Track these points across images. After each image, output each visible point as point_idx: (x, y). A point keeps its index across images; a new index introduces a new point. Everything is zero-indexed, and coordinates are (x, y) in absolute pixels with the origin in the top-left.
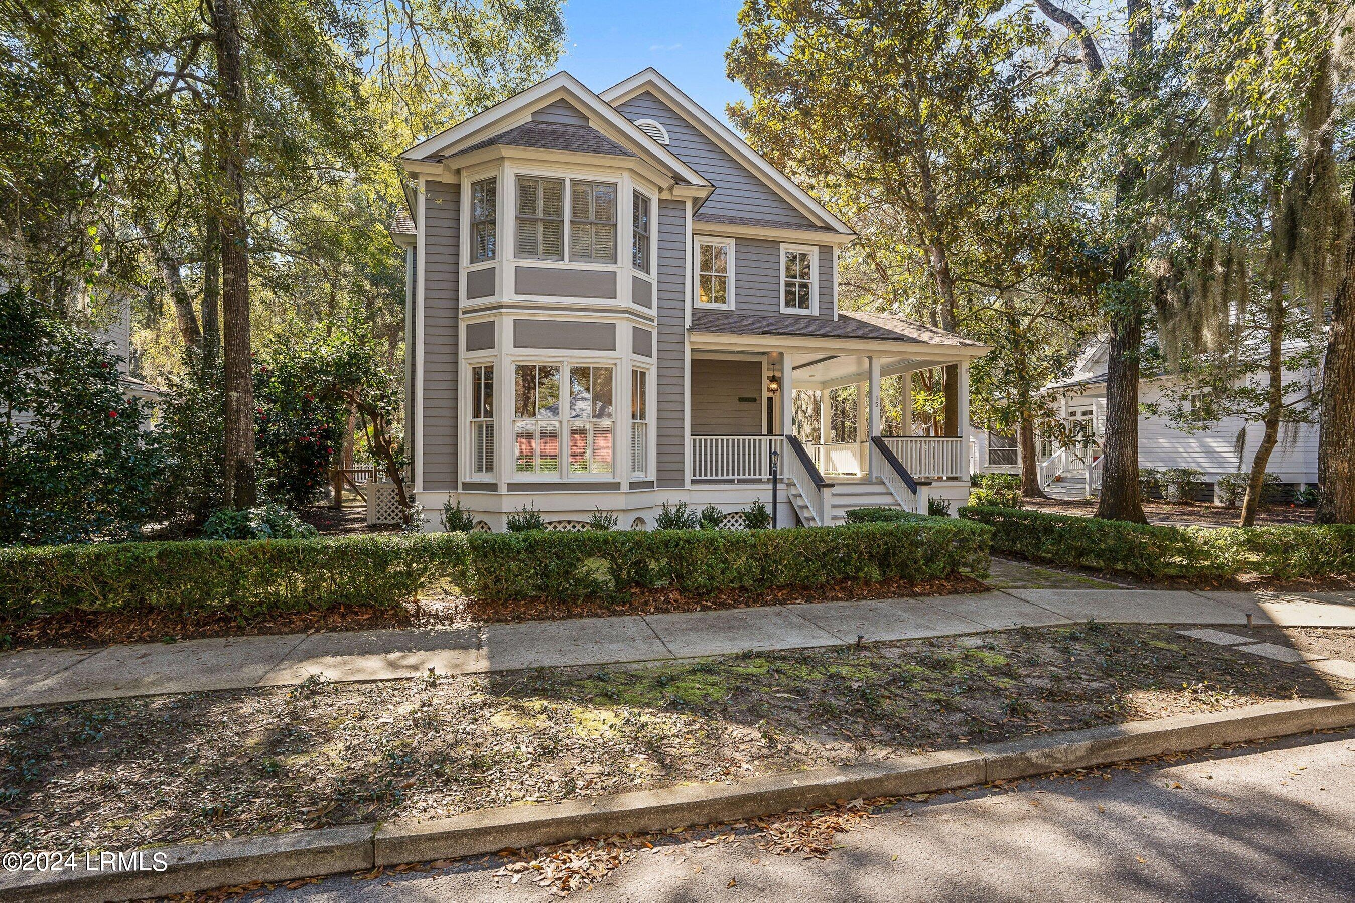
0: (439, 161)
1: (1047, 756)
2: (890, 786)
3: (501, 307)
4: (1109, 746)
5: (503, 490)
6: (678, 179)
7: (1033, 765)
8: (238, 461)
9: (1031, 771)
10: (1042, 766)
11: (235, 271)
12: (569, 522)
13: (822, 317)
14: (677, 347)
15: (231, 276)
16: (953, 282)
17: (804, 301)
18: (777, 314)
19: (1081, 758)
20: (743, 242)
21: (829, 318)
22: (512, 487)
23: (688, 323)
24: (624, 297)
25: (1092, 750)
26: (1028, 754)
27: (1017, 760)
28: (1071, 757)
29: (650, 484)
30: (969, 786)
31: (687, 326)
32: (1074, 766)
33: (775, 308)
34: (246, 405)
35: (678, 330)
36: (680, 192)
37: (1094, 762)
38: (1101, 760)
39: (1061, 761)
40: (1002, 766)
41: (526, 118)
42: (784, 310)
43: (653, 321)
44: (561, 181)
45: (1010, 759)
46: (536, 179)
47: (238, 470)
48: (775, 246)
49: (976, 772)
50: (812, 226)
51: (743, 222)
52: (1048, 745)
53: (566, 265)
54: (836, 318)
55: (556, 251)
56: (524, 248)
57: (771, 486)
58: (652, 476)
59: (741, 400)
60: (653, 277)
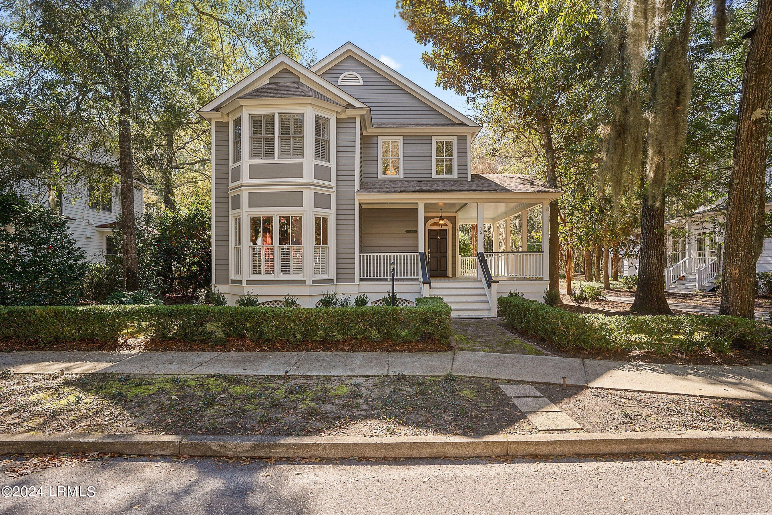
0: (217, 111)
1: (221, 446)
2: (119, 448)
3: (242, 186)
4: (268, 447)
5: (244, 283)
6: (349, 105)
7: (211, 450)
8: (127, 269)
9: (210, 453)
10: (218, 452)
11: (125, 176)
12: (276, 301)
13: (460, 179)
14: (351, 202)
15: (123, 179)
16: (554, 151)
17: (449, 171)
18: (431, 179)
19: (247, 451)
20: (408, 137)
21: (465, 179)
22: (248, 282)
23: (357, 187)
24: (308, 176)
25: (255, 448)
26: (208, 443)
27: (200, 446)
28: (239, 450)
29: (332, 281)
30: (168, 456)
31: (356, 190)
32: (241, 455)
33: (429, 176)
34: (131, 241)
35: (351, 192)
36: (350, 113)
37: (256, 455)
38: (261, 455)
39: (231, 451)
40: (190, 448)
41: (265, 81)
42: (434, 176)
43: (332, 188)
44: (273, 115)
45: (196, 444)
46: (260, 115)
47: (128, 273)
48: (430, 138)
49: (173, 449)
50: (453, 124)
51: (406, 125)
52: (223, 440)
53: (276, 160)
54: (469, 179)
55: (270, 153)
56: (254, 153)
57: (391, 283)
58: (332, 276)
59: (407, 231)
60: (332, 164)
